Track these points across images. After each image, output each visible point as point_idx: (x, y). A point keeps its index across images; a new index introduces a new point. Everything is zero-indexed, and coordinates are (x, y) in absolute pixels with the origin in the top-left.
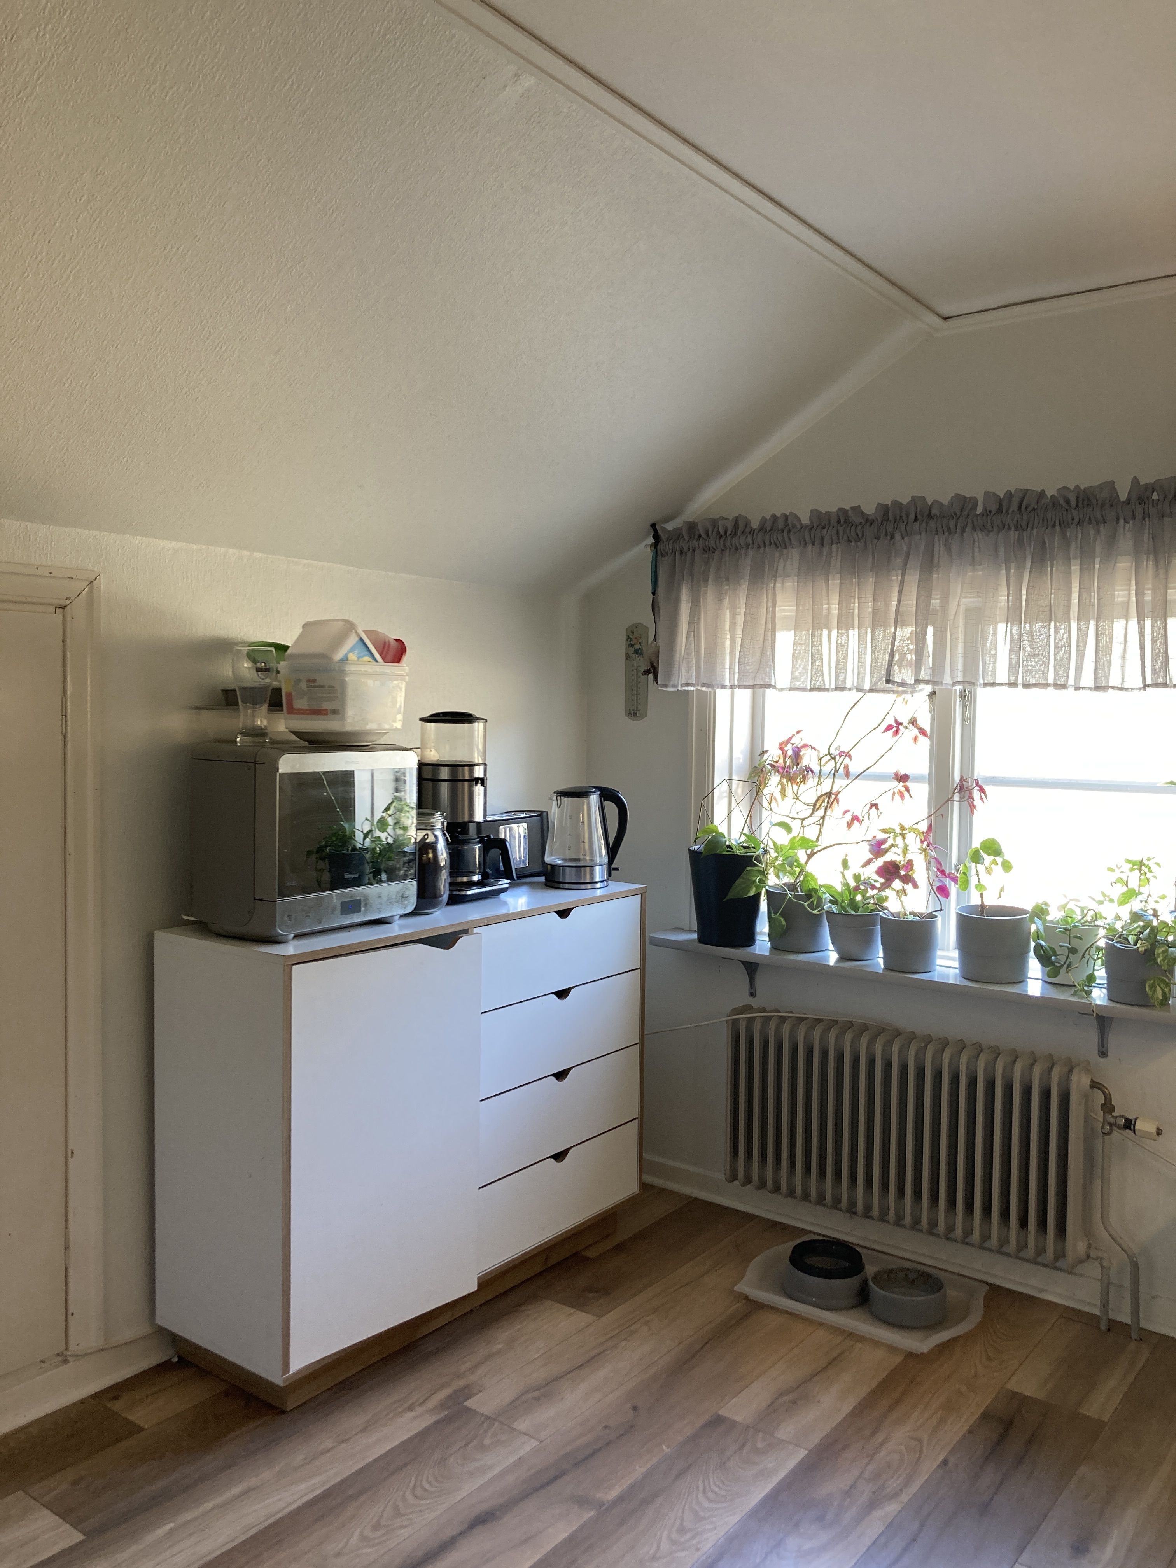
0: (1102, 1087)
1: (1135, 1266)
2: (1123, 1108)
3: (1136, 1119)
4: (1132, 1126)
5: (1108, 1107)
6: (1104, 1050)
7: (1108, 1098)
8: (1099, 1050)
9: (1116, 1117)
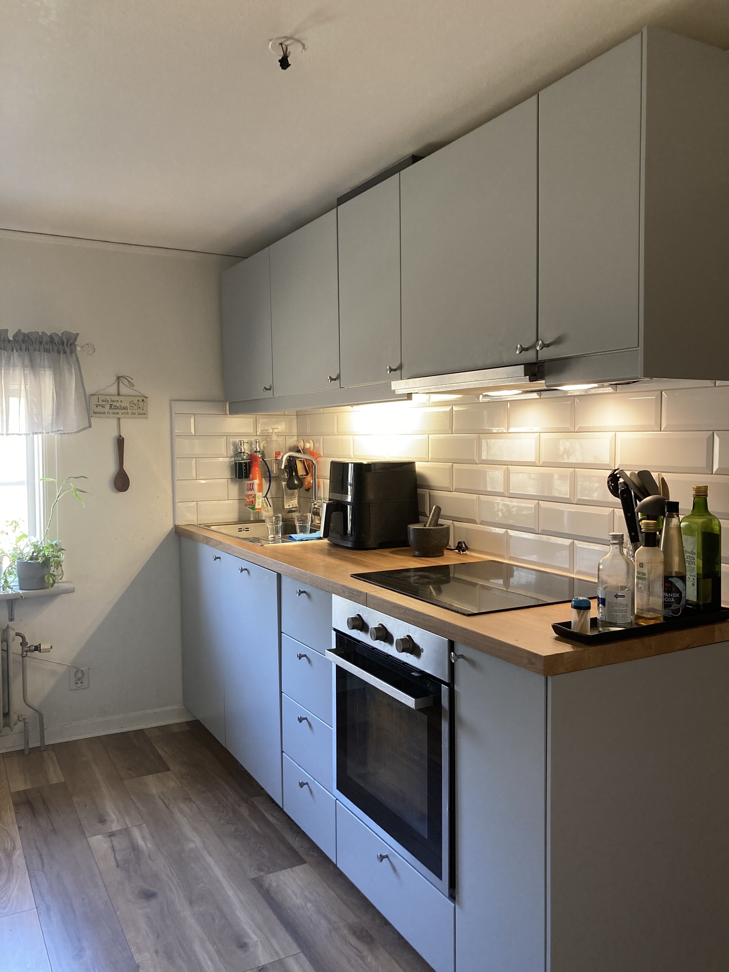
0: (20, 634)
1: (41, 716)
2: (31, 642)
3: (40, 644)
4: (39, 649)
5: (24, 644)
6: (12, 617)
7: (23, 638)
8: (9, 618)
9: (29, 647)
